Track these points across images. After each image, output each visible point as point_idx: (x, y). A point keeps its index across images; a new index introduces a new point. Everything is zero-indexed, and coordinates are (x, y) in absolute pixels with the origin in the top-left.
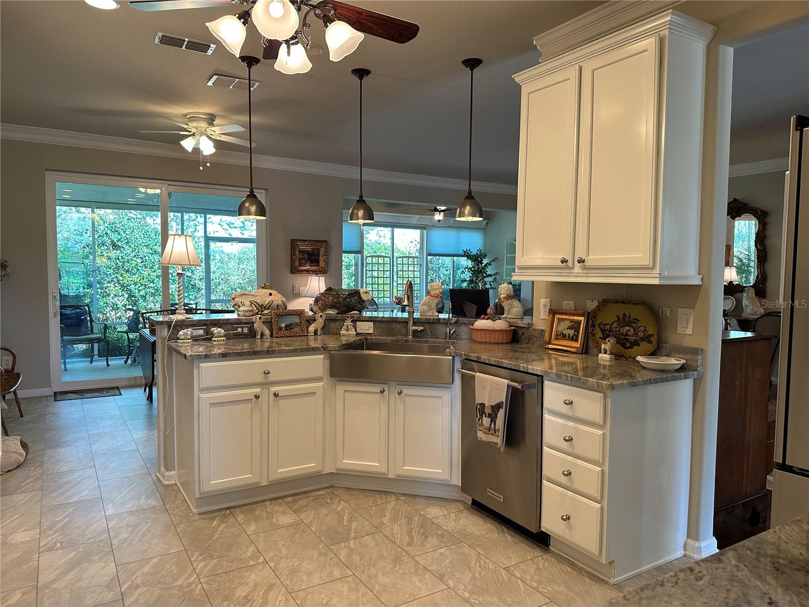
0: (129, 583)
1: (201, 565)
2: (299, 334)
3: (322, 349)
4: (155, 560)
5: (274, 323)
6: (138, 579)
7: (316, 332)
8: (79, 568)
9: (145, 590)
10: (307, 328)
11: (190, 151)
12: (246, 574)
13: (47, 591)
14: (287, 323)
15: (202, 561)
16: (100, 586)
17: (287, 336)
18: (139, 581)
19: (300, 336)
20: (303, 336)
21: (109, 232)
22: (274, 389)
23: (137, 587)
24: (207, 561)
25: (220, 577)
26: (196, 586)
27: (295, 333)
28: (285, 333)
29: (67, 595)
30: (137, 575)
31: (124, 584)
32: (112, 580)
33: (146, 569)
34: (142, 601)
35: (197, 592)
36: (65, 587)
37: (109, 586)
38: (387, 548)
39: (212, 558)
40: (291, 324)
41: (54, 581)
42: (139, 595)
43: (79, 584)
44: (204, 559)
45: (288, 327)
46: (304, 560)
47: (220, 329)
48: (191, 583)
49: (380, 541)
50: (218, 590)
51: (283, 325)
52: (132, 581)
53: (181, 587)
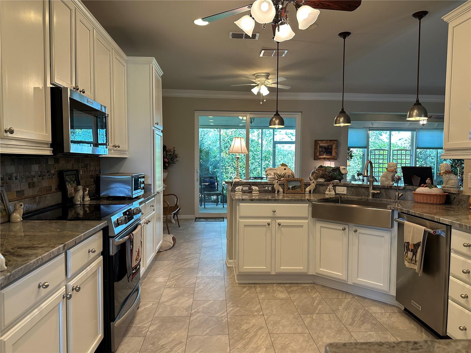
0: (196, 310)
1: (231, 309)
2: (300, 192)
3: (307, 200)
4: (211, 302)
5: (285, 185)
6: (200, 309)
7: (310, 192)
8: (177, 298)
9: (201, 314)
10: (305, 189)
11: (256, 94)
12: (251, 319)
13: (162, 305)
14: (293, 186)
15: (232, 307)
16: (183, 308)
17: (293, 193)
18: (200, 310)
19: (300, 193)
20: (302, 193)
21: (229, 141)
22: (279, 221)
23: (199, 312)
24: (234, 308)
25: (238, 317)
26: (225, 319)
27: (297, 191)
28: (292, 191)
29: (169, 309)
30: (200, 307)
31: (193, 310)
32: (189, 307)
33: (205, 305)
34: (198, 319)
35: (224, 321)
36: (169, 305)
37: (187, 310)
38: (335, 323)
39: (237, 306)
40: (295, 186)
41: (166, 302)
42: (198, 316)
43: (175, 306)
44: (233, 307)
45: (294, 188)
46: (284, 319)
47: (256, 187)
48: (223, 317)
49: (332, 319)
50: (234, 323)
51: (291, 187)
52: (197, 309)
53: (218, 317)
